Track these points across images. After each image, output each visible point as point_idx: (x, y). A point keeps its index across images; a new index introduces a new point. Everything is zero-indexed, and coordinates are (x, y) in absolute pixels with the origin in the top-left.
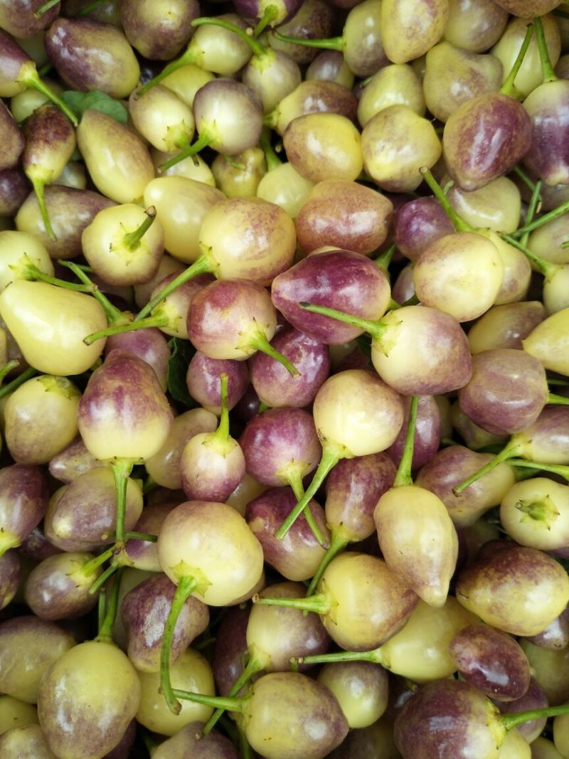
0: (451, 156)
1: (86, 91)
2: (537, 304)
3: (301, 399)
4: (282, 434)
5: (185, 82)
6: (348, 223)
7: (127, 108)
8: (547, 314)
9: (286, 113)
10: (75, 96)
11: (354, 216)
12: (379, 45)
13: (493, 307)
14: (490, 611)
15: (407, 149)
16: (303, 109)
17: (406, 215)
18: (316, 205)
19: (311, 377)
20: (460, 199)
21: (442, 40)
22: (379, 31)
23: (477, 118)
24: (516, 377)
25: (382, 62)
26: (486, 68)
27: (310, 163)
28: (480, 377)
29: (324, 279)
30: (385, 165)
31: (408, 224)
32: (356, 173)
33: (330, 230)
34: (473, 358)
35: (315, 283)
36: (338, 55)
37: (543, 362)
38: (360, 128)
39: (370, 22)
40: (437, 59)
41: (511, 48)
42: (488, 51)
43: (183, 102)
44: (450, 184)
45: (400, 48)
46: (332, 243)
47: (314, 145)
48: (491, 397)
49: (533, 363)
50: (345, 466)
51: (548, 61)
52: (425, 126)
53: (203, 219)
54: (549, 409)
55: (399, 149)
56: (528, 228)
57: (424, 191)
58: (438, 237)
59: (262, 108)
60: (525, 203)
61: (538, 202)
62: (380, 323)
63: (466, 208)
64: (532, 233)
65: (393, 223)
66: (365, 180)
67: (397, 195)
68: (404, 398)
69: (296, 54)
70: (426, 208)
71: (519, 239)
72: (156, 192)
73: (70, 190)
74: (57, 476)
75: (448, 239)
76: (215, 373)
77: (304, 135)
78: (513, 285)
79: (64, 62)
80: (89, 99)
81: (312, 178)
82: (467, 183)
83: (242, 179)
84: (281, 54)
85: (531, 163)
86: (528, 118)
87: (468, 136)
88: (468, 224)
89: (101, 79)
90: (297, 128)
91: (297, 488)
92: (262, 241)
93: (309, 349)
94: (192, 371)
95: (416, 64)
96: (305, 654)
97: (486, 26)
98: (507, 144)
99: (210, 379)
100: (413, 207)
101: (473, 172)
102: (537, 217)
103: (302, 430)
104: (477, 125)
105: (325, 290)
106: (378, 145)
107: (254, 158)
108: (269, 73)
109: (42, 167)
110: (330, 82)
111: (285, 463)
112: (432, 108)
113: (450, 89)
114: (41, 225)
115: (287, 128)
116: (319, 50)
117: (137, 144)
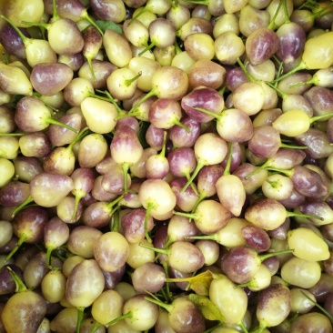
0: (248, 52)
1: (105, 21)
2: (279, 110)
3: (190, 144)
4: (183, 156)
5: (146, 19)
6: (209, 77)
7: (122, 28)
8: (283, 113)
9: (184, 32)
10: (101, 22)
11: (211, 75)
12: (222, 5)
13: (262, 110)
14: (256, 220)
15: (232, 49)
16: (191, 30)
17: (230, 75)
18: (197, 70)
19: (194, 136)
20: (252, 68)
21: (247, 4)
23: (258, 38)
24: (268, 136)
25: (223, 12)
26: (263, 16)
27: (194, 53)
28: (256, 136)
29: (201, 98)
30: (223, 55)
31: (231, 78)
32: (212, 57)
33: (202, 80)
34: (254, 129)
35: (198, 100)
36: (205, 7)
37: (279, 131)
38: (214, 39)
40: (246, 12)
41: (273, 8)
42: (264, 9)
43: (145, 27)
44: (248, 63)
45: (230, 7)
46: (203, 85)
47: (196, 46)
48: (260, 143)
49: (275, 131)
50: (206, 168)
51: (287, 14)
52: (239, 40)
53: (153, 74)
54: (281, 149)
55: (229, 49)
56: (278, 80)
57: (237, 65)
58: (242, 83)
59: (176, 29)
60: (277, 69)
61: (281, 70)
62: (220, 115)
63: (254, 71)
64: (279, 82)
65: (226, 77)
66: (215, 60)
67: (229, 66)
68: (228, 143)
69: (188, 6)
70: (238, 72)
71: (274, 84)
72: (135, 64)
73: (99, 61)
74: (99, 171)
75: (246, 84)
76: (157, 134)
77: (192, 42)
78: (270, 102)
79: (97, 9)
80: (107, 24)
81: (195, 59)
82: (254, 63)
83: (167, 57)
84: (183, 6)
85: (279, 55)
86: (277, 38)
87: (254, 45)
88: (254, 78)
89: (112, 16)
90: (189, 39)
91: (188, 176)
92: (176, 83)
93: (194, 125)
94: (148, 133)
95: (237, 14)
96: (190, 236)
98: (269, 49)
99: (155, 136)
100: (233, 72)
101: (256, 59)
102: (281, 75)
103: (190, 155)
104: (258, 41)
105: (201, 103)
106: (221, 47)
107: (171, 49)
108: (178, 14)
109: (92, 52)
110: (202, 18)
111: (184, 167)
112: (242, 32)
113: (248, 25)
114: (90, 76)
115: (186, 39)
116: (197, 5)
117: (127, 43)
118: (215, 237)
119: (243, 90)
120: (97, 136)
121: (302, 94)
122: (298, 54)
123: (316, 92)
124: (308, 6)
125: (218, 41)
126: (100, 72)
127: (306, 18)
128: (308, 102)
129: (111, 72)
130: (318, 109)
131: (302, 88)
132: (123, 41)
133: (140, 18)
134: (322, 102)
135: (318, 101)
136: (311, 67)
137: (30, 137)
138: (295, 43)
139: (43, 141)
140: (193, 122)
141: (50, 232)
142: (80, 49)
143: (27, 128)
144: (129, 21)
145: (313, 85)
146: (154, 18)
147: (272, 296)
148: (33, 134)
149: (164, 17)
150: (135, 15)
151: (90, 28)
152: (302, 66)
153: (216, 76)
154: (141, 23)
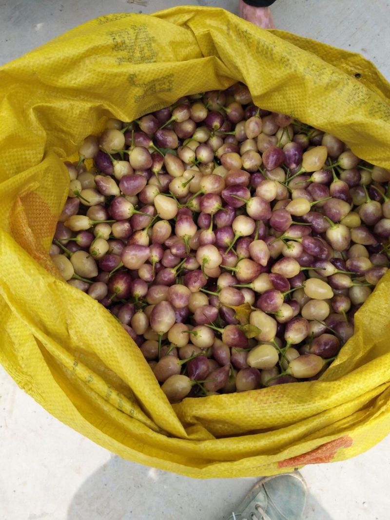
0: (264, 162)
1: (165, 148)
2: (290, 199)
3: (229, 223)
4: (225, 232)
5: (193, 145)
6: (239, 180)
7: (177, 153)
8: (292, 200)
9: (220, 152)
10: (162, 149)
11: (240, 178)
12: (245, 134)
13: (278, 200)
14: (279, 270)
15: (253, 161)
16: (225, 151)
17: (253, 177)
18: (230, 175)
19: (231, 217)
20: (268, 173)
21: (262, 132)
22: (245, 130)
23: (270, 153)
24: (282, 214)
25: (246, 138)
26: (273, 140)
27: (228, 165)
28: (274, 216)
29: (234, 190)
30: (248, 164)
31: (254, 179)
32: (240, 167)
33: (234, 181)
35: (232, 192)
36: (234, 136)
37: (290, 212)
38: (241, 156)
39: (242, 128)
40: (261, 137)
41: (279, 134)
42: (274, 135)
43: (193, 151)
44: (265, 170)
45: (250, 135)
46: (235, 184)
47: (229, 160)
48: (277, 219)
49: (287, 212)
50: (241, 238)
51: (289, 137)
52: (258, 155)
53: (200, 181)
54: (292, 225)
55: (251, 161)
56: (287, 181)
57: (258, 171)
58: (262, 181)
59: (213, 151)
60: (286, 173)
61: (289, 174)
62: (249, 200)
63: (270, 175)
65: (250, 179)
66: (243, 168)
67: (251, 172)
68: (255, 220)
69: (221, 136)
70: (259, 175)
71: (285, 183)
72: (187, 174)
73: (162, 174)
74: (167, 245)
75: (264, 181)
76: (205, 218)
77: (226, 158)
78: (282, 194)
79: (160, 140)
80: (166, 150)
81: (228, 169)
82: (269, 169)
83: (208, 170)
84: (218, 136)
85: (286, 163)
86: (283, 153)
87: (268, 157)
88: (269, 178)
89: (169, 145)
90: (224, 156)
91: (229, 244)
92: (217, 185)
93: (231, 210)
94: (199, 218)
95: (255, 139)
97: (273, 128)
98: (278, 159)
99: (204, 221)
100: (255, 175)
101: (270, 166)
102: (289, 177)
103: (230, 230)
104: (270, 154)
105: (234, 193)
106: (246, 160)
107: (211, 165)
108: (215, 142)
109: (157, 168)
110: (232, 143)
111: (226, 239)
112: (260, 150)
113: (264, 145)
114: (157, 183)
115: (222, 156)
116: (228, 135)
117: (180, 161)
118: (251, 286)
119: (262, 185)
120: (165, 221)
121: (306, 188)
122: (299, 162)
123: (314, 186)
124: (304, 131)
125: (244, 157)
126: (164, 181)
127: (303, 139)
128: (310, 193)
129: (171, 181)
130: (316, 197)
131: (304, 184)
132: (178, 160)
133: (189, 145)
134: (318, 192)
135: (316, 192)
136: (309, 170)
137: (120, 222)
138: (295, 155)
139: (129, 225)
140: (230, 208)
141: (136, 285)
142: (150, 166)
143: (120, 216)
144: (182, 147)
145: (312, 182)
146: (197, 145)
147: (294, 323)
148: (122, 220)
149: (205, 144)
150: (184, 144)
151: (155, 153)
152: (303, 170)
153: (243, 179)
154: (189, 148)
